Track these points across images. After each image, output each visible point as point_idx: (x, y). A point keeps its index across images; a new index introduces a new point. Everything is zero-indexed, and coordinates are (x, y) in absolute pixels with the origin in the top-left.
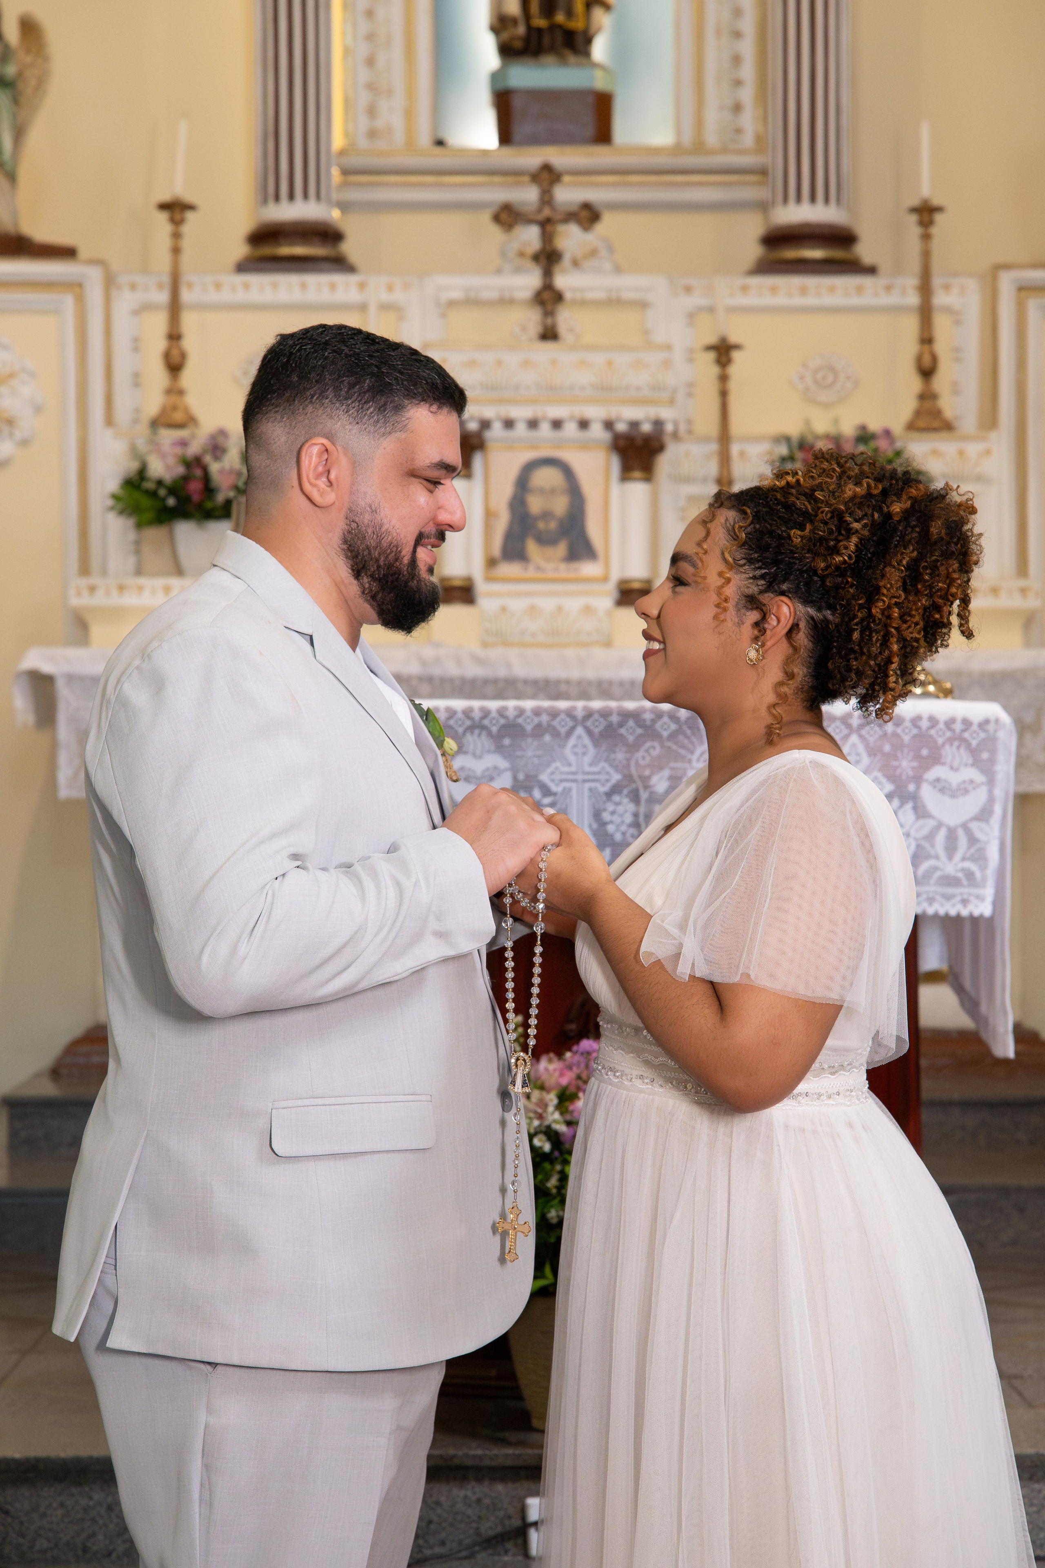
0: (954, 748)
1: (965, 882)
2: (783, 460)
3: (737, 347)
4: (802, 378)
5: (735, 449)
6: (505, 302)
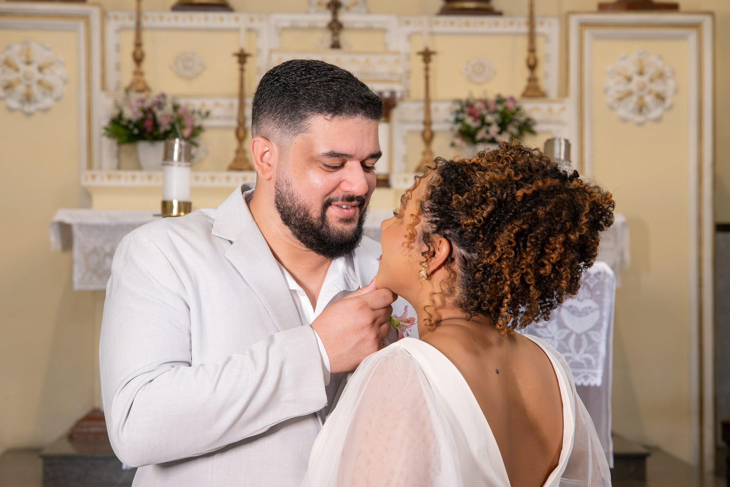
1: (586, 366)
2: (458, 112)
3: (434, 53)
4: (466, 69)
5: (433, 106)
6: (312, 28)
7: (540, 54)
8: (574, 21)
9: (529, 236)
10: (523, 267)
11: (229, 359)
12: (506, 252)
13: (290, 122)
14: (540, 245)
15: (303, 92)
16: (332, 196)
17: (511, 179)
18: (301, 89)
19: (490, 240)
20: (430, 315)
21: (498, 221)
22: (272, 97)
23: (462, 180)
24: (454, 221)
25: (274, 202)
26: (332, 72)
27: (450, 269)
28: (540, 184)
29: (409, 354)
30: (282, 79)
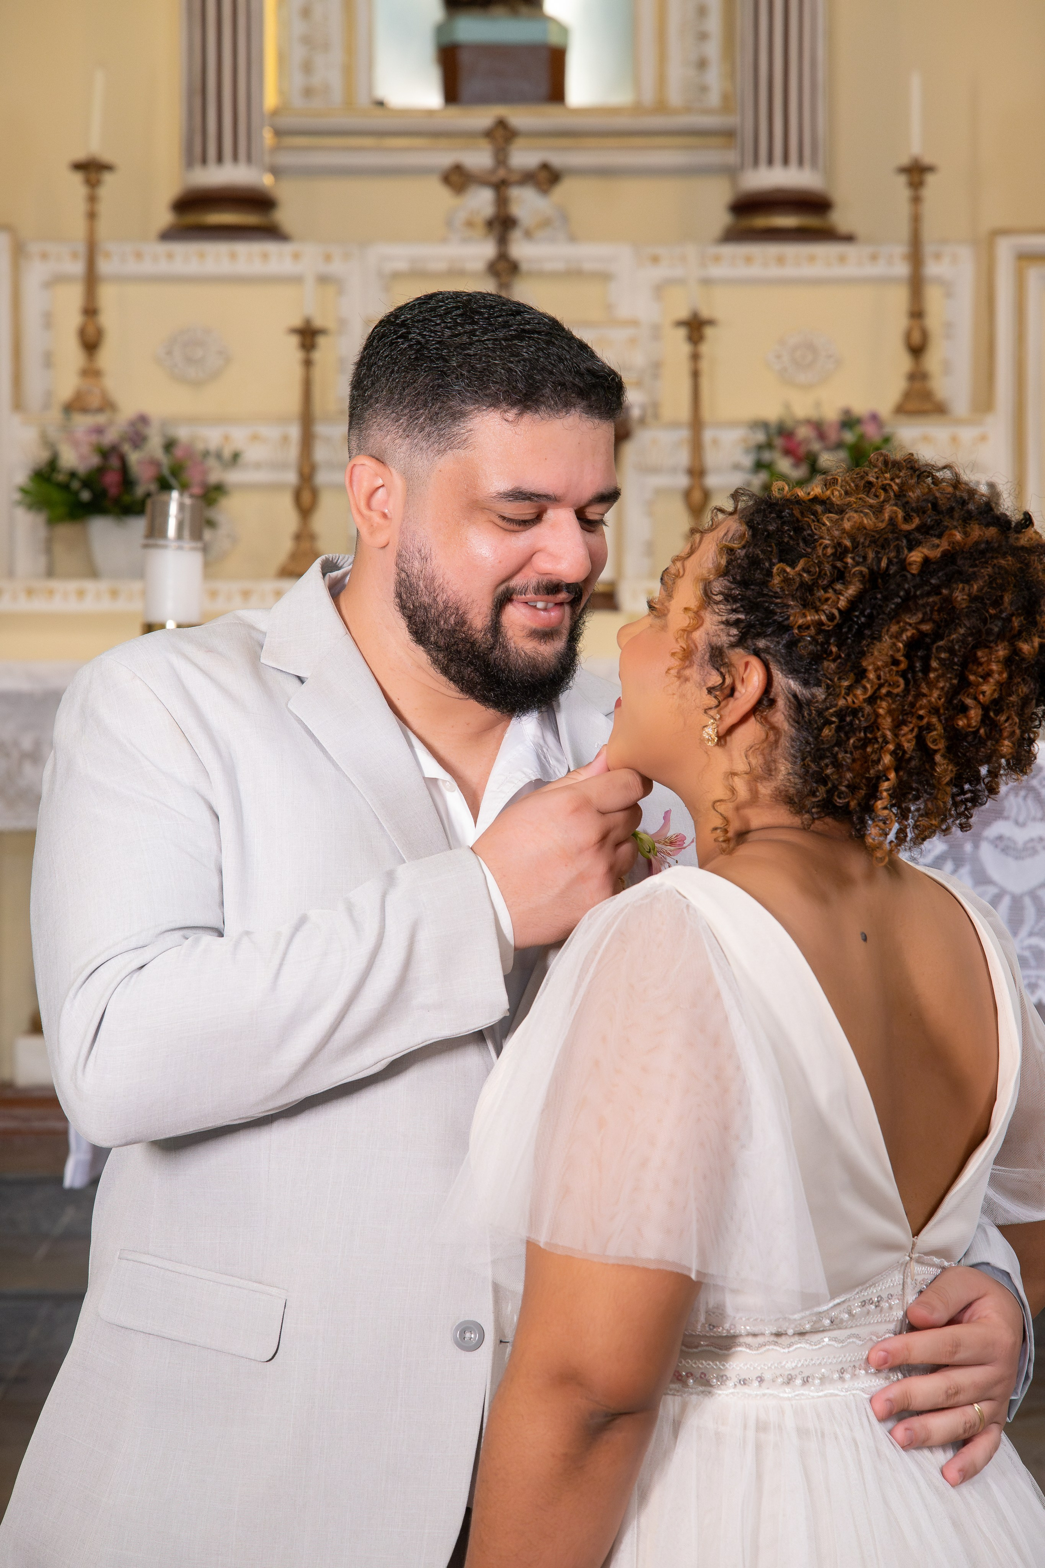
0: (1020, 799)
1: (1033, 962)
2: (760, 448)
3: (710, 322)
4: (779, 357)
5: (708, 435)
6: (455, 273)
7: (934, 321)
8: (1005, 249)
9: (935, 646)
10: (921, 712)
11: (303, 920)
12: (886, 681)
13: (430, 426)
14: (957, 665)
15: (458, 362)
16: (514, 581)
17: (897, 528)
18: (454, 355)
19: (853, 656)
20: (725, 819)
21: (870, 617)
22: (393, 372)
23: (792, 534)
24: (776, 619)
25: (394, 595)
26: (519, 317)
27: (765, 721)
28: (958, 536)
29: (683, 899)
30: (414, 334)
